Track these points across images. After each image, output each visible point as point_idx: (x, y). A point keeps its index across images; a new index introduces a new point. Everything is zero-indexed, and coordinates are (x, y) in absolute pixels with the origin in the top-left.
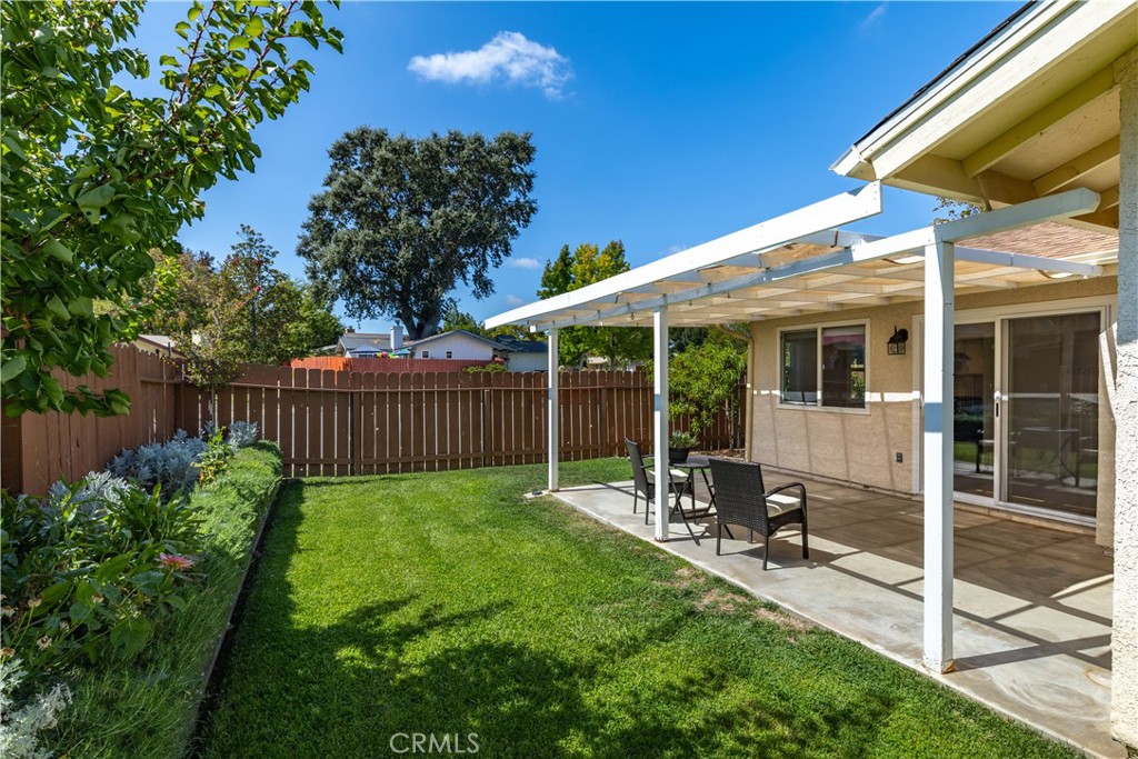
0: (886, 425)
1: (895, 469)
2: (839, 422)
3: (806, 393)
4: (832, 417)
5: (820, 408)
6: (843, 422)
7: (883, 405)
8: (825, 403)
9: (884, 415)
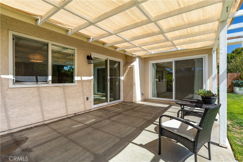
0: (83, 89)
1: (86, 103)
2: (62, 90)
3: (38, 77)
4: (58, 88)
5: (50, 84)
6: (64, 90)
7: (82, 81)
8: (53, 82)
9: (82, 85)
